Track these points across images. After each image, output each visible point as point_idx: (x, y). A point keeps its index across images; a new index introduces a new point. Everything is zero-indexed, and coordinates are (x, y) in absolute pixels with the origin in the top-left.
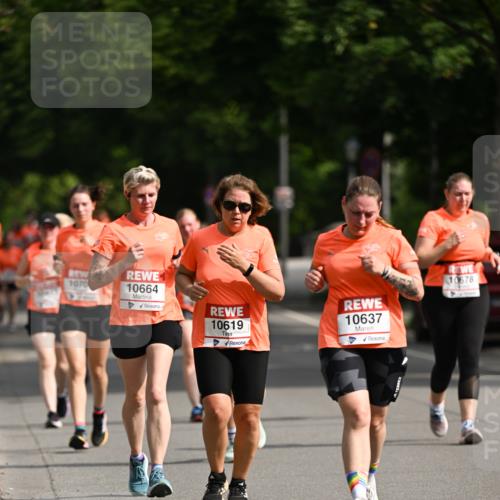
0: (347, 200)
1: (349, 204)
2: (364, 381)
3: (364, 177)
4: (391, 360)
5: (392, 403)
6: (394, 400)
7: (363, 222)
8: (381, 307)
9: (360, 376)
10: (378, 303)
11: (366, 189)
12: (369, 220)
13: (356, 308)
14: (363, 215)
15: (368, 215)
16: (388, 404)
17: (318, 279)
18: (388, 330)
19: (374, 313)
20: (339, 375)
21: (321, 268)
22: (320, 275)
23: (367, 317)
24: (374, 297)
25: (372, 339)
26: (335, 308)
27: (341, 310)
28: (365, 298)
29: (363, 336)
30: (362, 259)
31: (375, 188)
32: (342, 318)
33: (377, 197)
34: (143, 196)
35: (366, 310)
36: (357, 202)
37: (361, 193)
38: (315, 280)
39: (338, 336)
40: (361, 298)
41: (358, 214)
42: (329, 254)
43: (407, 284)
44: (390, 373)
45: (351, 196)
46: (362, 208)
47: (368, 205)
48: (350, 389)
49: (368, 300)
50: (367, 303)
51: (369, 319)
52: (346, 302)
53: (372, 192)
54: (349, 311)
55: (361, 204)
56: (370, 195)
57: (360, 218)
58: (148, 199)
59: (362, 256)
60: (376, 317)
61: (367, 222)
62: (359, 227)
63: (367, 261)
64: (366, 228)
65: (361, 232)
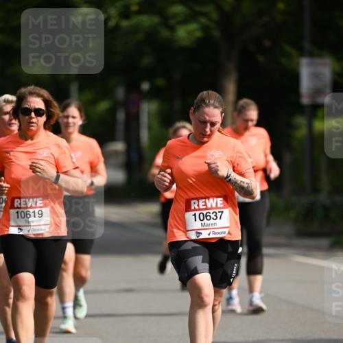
0: (194, 111)
3: (210, 92)
7: (208, 130)
8: (222, 206)
11: (212, 102)
12: (213, 129)
14: (209, 125)
15: (213, 124)
17: (169, 181)
18: (228, 225)
19: (217, 211)
21: (169, 171)
22: (170, 177)
23: (211, 215)
25: (215, 233)
29: (208, 231)
30: (209, 164)
31: (220, 101)
32: (189, 216)
33: (221, 110)
35: (210, 209)
36: (204, 113)
37: (208, 105)
38: (165, 181)
39: (186, 231)
41: (205, 122)
42: (178, 158)
43: (245, 185)
45: (198, 107)
46: (207, 118)
47: (214, 116)
50: (211, 202)
51: (213, 216)
52: (192, 202)
53: (217, 104)
54: (195, 210)
55: (207, 115)
56: (216, 107)
57: (206, 127)
59: (208, 161)
60: (219, 215)
61: (211, 130)
62: (204, 135)
63: (213, 166)
64: (210, 136)
65: (206, 139)
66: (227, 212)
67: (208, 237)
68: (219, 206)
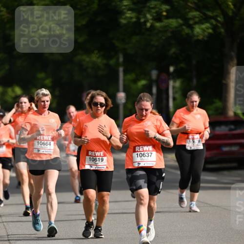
1: (138, 105)
2: (146, 184)
4: (157, 174)
5: (158, 194)
6: (159, 193)
7: (144, 113)
9: (145, 182)
10: (150, 148)
11: (145, 99)
13: (141, 150)
14: (144, 111)
15: (147, 110)
16: (157, 194)
18: (155, 160)
19: (149, 152)
20: (135, 182)
21: (126, 133)
24: (149, 145)
26: (132, 150)
27: (134, 151)
28: (145, 146)
29: (144, 163)
34: (44, 102)
36: (141, 104)
37: (143, 101)
39: (133, 162)
40: (143, 145)
41: (142, 110)
44: (157, 180)
46: (143, 107)
48: (140, 188)
49: (146, 147)
51: (147, 155)
52: (137, 147)
53: (148, 100)
54: (138, 151)
56: (147, 101)
57: (143, 111)
58: (46, 103)
60: (150, 154)
61: (146, 113)
64: (146, 116)
65: (144, 118)
66: (154, 153)
67: (144, 165)
68: (150, 150)
